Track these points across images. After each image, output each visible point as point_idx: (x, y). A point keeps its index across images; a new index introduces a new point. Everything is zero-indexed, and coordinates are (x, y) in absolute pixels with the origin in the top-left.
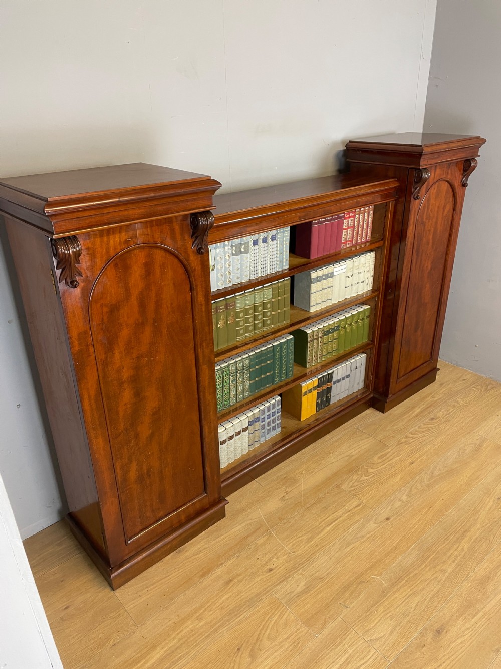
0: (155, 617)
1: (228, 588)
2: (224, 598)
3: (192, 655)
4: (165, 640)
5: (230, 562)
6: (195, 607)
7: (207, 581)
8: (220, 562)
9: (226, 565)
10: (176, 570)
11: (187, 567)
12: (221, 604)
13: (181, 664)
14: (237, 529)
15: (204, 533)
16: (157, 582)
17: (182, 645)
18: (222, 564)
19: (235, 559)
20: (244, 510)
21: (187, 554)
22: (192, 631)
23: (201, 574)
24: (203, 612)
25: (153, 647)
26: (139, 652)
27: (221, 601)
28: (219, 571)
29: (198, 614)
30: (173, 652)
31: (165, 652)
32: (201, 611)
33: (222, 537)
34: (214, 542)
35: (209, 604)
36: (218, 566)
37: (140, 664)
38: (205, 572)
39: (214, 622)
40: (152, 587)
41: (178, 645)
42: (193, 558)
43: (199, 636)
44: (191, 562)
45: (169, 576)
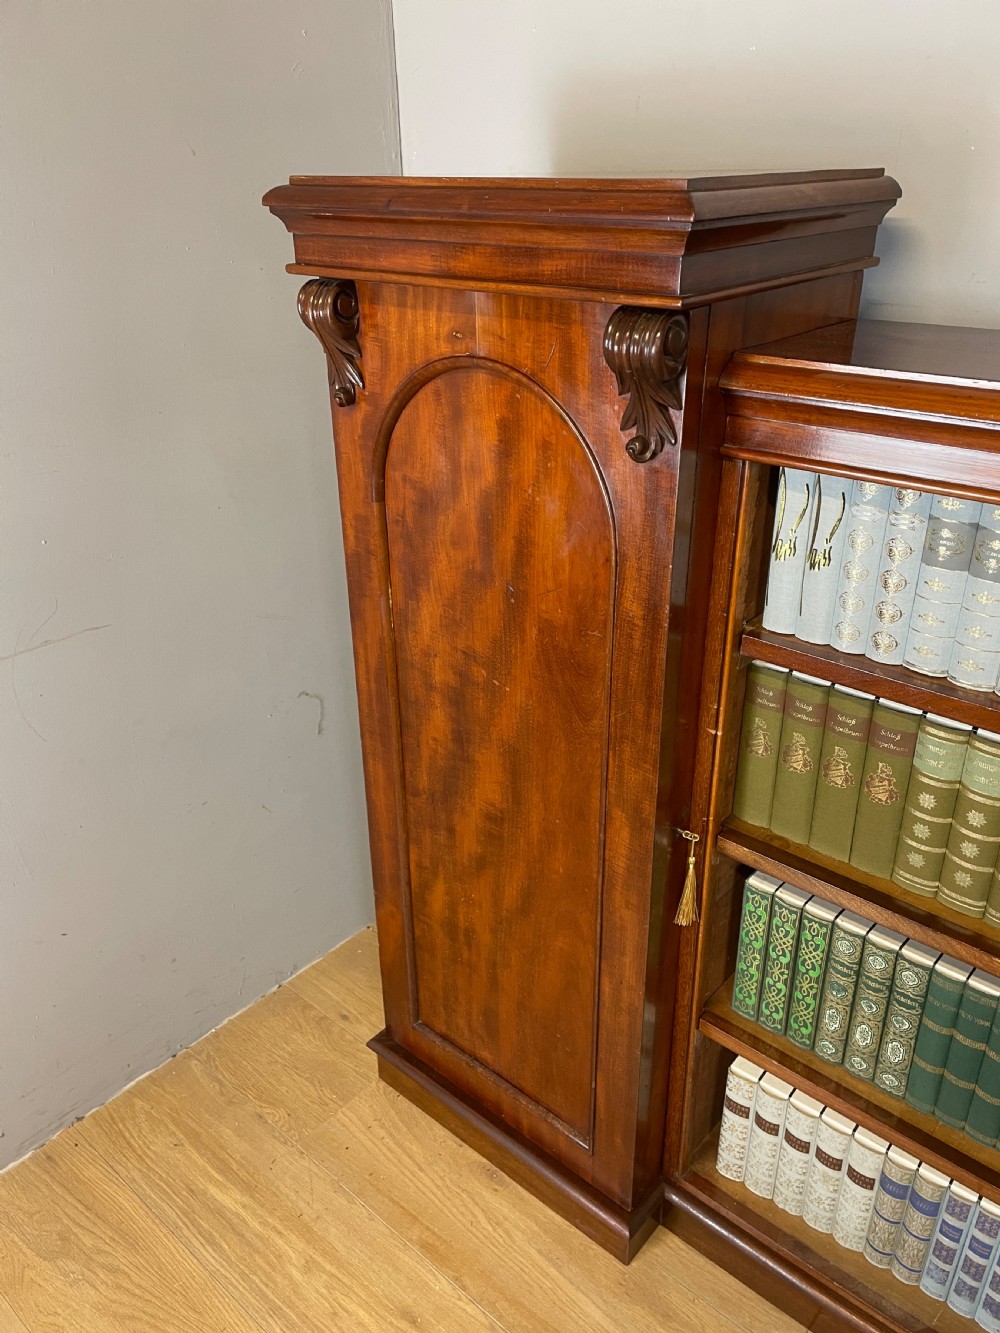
0: (317, 1171)
1: (391, 1319)
2: (362, 1313)
3: (222, 1270)
4: (262, 1206)
5: (470, 1308)
6: (340, 1247)
7: (413, 1261)
8: (468, 1282)
9: (460, 1299)
10: (439, 1183)
11: (448, 1204)
12: (347, 1312)
13: (205, 1253)
14: (590, 1309)
15: (558, 1219)
16: (405, 1152)
17: (249, 1244)
18: (464, 1288)
19: (483, 1320)
20: (669, 1316)
21: (487, 1195)
22: (280, 1256)
23: (430, 1241)
24: (324, 1271)
25: (248, 1188)
26: (242, 1166)
27: (352, 1307)
28: (441, 1284)
29: (320, 1259)
30: (234, 1230)
31: (237, 1215)
32: (328, 1267)
33: (552, 1271)
34: (533, 1252)
35: (345, 1280)
36: (456, 1279)
37: (216, 1175)
38: (436, 1251)
39: (298, 1302)
40: (392, 1144)
41: (248, 1235)
42: (477, 1211)
43: (265, 1273)
44: (463, 1209)
45: (421, 1169)
